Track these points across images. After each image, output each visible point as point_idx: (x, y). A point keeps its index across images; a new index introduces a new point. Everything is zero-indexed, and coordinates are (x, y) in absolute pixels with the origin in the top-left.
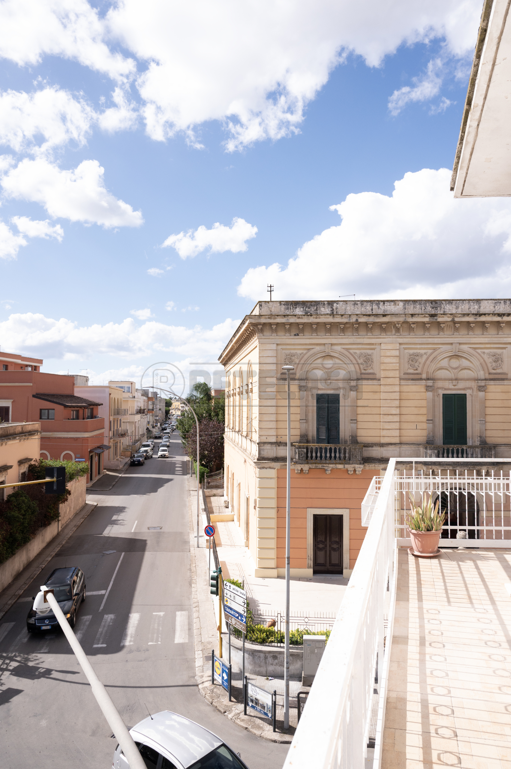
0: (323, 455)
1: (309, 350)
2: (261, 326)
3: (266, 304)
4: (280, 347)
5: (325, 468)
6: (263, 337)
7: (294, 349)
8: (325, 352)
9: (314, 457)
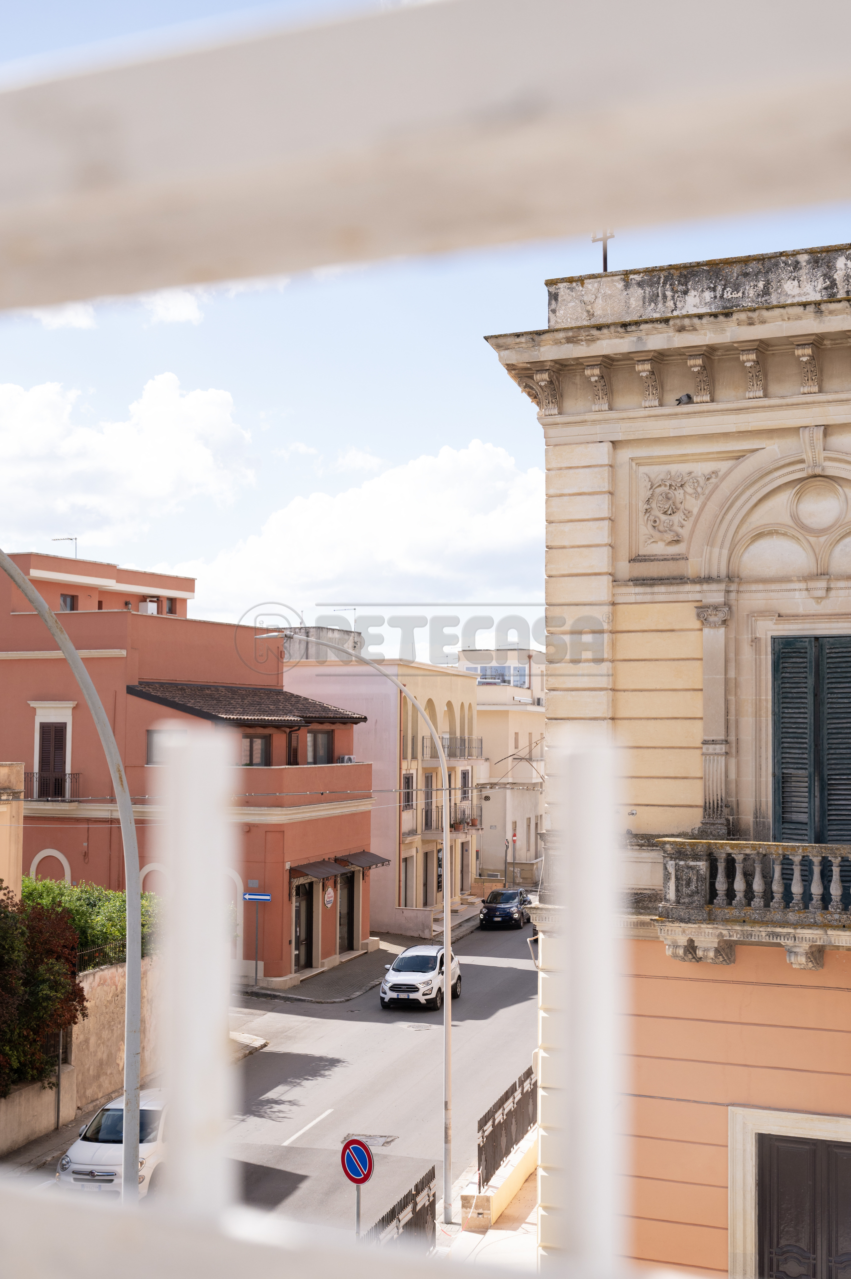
0: (777, 887)
1: (739, 456)
2: (546, 376)
3: (572, 289)
4: (625, 455)
5: (782, 942)
6: (559, 419)
7: (683, 459)
8: (802, 461)
9: (740, 895)
